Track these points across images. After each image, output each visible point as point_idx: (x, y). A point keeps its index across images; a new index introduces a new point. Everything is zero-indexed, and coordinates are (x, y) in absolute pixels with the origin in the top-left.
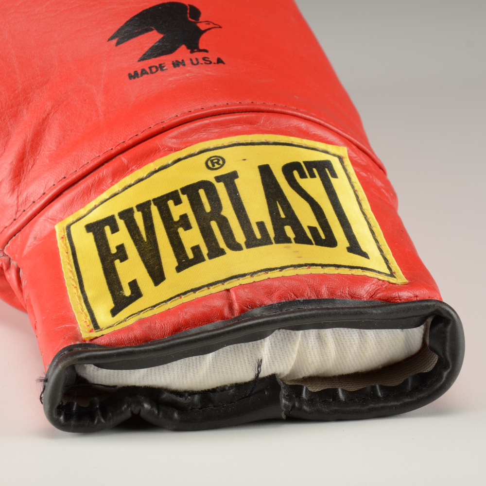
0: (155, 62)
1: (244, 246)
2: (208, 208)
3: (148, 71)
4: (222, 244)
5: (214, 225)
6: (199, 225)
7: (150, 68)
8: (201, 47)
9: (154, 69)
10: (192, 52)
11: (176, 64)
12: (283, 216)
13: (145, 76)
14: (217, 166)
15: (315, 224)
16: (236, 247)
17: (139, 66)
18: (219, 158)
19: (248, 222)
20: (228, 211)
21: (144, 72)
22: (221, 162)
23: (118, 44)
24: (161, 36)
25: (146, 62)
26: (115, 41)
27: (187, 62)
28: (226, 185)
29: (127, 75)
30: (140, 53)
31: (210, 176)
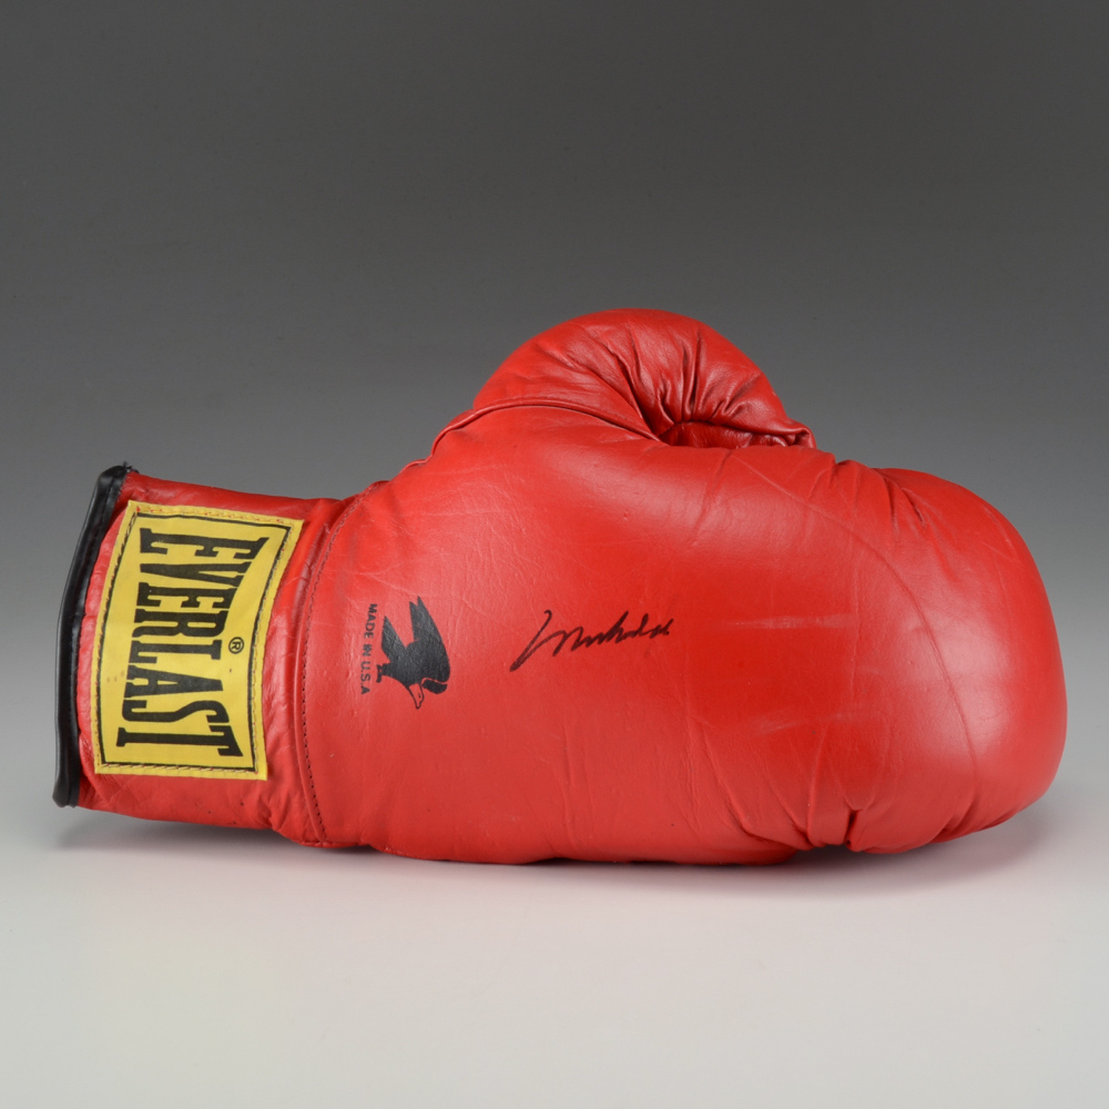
0: (378, 629)
1: (136, 639)
2: (191, 625)
3: (371, 622)
4: (146, 624)
5: (174, 624)
6: (181, 614)
7: (373, 625)
8: (383, 677)
9: (370, 627)
10: (379, 667)
11: (367, 647)
12: (160, 683)
13: (367, 618)
14: (232, 645)
15: (150, 709)
16: (137, 632)
17: (380, 616)
18: (240, 650)
19: (160, 651)
20: (181, 639)
21: (371, 617)
22: (234, 650)
23: (411, 604)
24: (405, 644)
25: (382, 623)
26: (415, 603)
27: (367, 659)
28: (207, 646)
29: (377, 602)
30: (394, 622)
31: (225, 637)
